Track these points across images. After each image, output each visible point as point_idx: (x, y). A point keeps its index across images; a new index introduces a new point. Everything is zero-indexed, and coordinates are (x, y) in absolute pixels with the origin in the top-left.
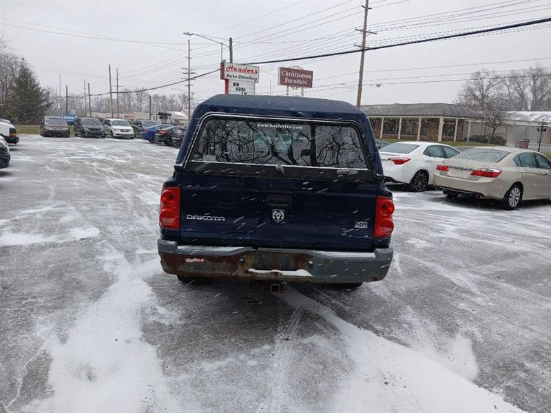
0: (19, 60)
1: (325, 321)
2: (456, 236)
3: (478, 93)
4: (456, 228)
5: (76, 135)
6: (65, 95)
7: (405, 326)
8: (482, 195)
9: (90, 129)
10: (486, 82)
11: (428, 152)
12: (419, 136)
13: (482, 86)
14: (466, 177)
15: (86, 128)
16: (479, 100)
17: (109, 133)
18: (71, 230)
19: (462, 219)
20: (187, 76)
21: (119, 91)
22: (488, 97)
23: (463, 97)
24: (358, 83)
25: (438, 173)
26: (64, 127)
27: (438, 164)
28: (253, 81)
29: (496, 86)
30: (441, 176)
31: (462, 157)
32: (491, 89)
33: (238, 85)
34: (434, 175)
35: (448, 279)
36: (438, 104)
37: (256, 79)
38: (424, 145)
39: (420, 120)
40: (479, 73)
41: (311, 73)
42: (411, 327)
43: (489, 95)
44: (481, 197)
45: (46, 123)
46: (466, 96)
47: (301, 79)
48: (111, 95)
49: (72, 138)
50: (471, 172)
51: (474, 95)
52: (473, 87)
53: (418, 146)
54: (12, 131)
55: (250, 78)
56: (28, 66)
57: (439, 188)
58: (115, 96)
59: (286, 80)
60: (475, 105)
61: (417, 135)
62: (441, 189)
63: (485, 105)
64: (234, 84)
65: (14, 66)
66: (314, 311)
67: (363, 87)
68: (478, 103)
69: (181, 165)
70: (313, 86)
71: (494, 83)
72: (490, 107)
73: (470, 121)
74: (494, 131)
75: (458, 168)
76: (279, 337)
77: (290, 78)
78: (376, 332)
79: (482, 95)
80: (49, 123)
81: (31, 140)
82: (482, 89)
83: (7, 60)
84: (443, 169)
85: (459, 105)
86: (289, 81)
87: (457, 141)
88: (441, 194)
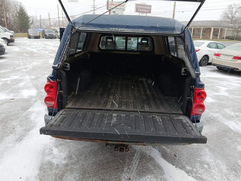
0: (19, 3)
1: (155, 161)
2: (226, 94)
3: (230, 16)
4: (227, 89)
5: (43, 38)
6: (39, 19)
7: (206, 166)
8: (238, 69)
9: (49, 35)
10: (234, 10)
11: (209, 46)
12: (201, 36)
13: (232, 12)
14: (230, 60)
15: (47, 34)
16: (230, 19)
17: (58, 36)
18: (22, 90)
19: (228, 83)
20: (93, 9)
21: (63, 17)
22: (235, 17)
23: (222, 17)
24: (173, 11)
25: (215, 57)
26: (37, 34)
27: (215, 53)
28: (122, 10)
29: (240, 12)
30: (216, 59)
31: (228, 49)
32: (237, 13)
33: (115, 12)
34: (213, 58)
35: (227, 126)
36: (211, 21)
37: (124, 9)
38: (207, 42)
39: (202, 29)
40: (231, 5)
41: (150, 6)
42: (209, 168)
43: (236, 16)
44: (237, 70)
45: (29, 32)
46: (224, 17)
47: (145, 9)
48: (59, 19)
49: (41, 39)
50: (233, 57)
51: (228, 17)
52: (228, 12)
53: (204, 43)
54: (11, 36)
55: (121, 9)
56: (23, 6)
57: (214, 65)
58: (61, 19)
59: (139, 10)
60: (228, 21)
61: (200, 36)
62: (216, 66)
63: (233, 21)
64: (113, 12)
65: (17, 6)
66: (148, 153)
67: (175, 13)
68: (229, 20)
69: (57, 66)
70: (151, 12)
71: (238, 10)
72: (235, 22)
73: (226, 29)
74: (238, 34)
75: (225, 55)
76: (124, 177)
77: (140, 9)
78: (187, 172)
79: (232, 16)
80: (31, 32)
81: (23, 40)
82: (232, 13)
83: (14, 3)
84: (218, 55)
85: (221, 21)
86: (140, 10)
87: (219, 39)
88: (215, 68)
